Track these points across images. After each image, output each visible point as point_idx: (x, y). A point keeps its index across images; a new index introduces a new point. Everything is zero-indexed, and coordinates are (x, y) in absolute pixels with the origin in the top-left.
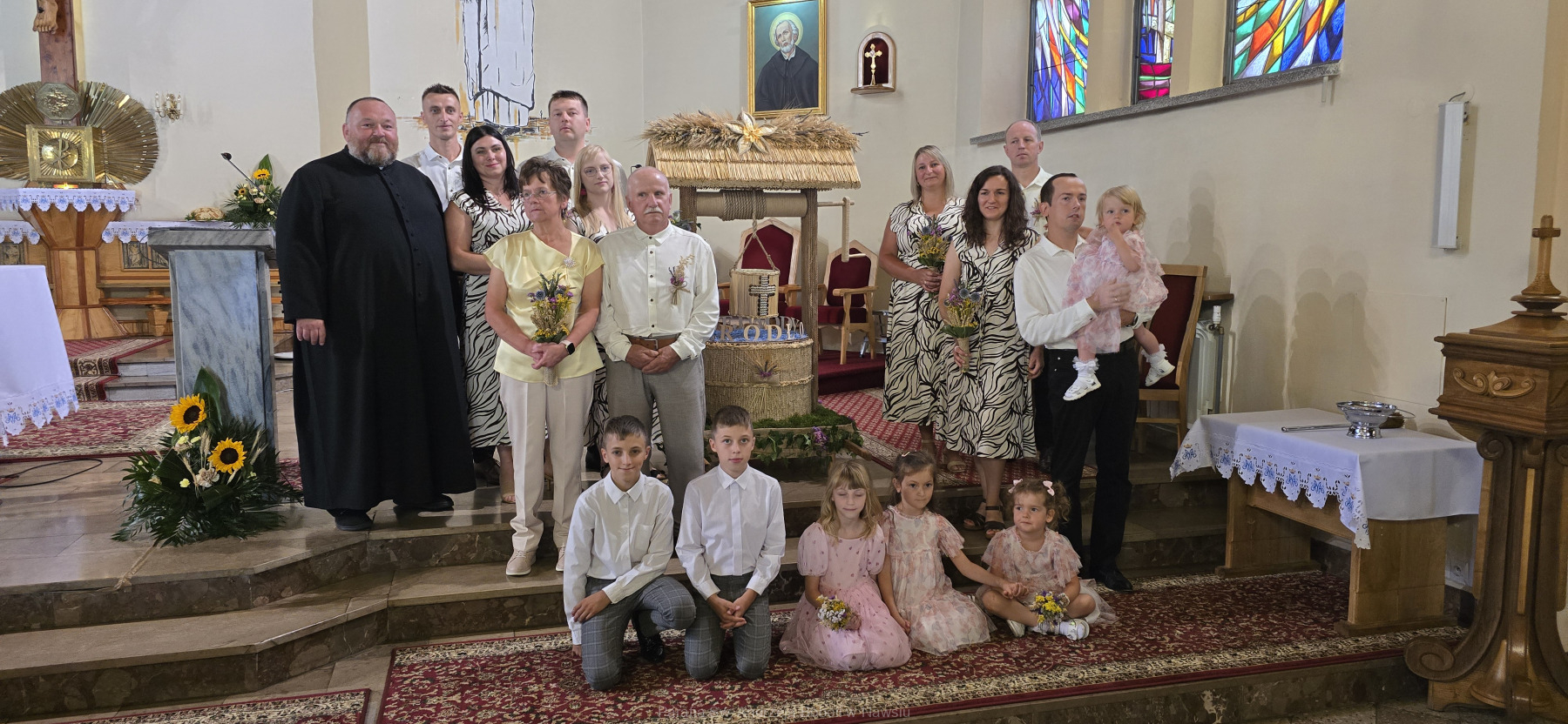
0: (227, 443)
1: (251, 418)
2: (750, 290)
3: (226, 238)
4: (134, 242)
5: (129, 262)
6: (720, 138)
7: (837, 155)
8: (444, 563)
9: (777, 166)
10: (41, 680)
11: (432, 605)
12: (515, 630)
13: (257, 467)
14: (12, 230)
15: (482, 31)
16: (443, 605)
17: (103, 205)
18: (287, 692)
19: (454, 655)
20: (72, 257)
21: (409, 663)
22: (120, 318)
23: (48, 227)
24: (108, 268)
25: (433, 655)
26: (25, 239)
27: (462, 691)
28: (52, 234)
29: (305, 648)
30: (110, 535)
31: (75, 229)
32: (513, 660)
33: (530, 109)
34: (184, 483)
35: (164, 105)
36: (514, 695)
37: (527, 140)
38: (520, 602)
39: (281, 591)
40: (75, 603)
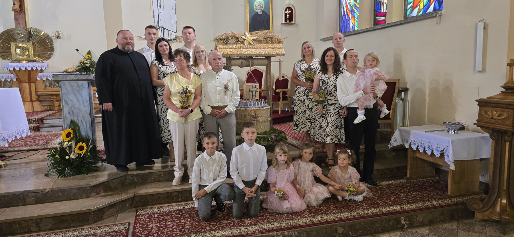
0: (81, 144)
1: (88, 136)
2: (250, 90)
3: (78, 77)
4: (47, 80)
5: (46, 86)
6: (238, 40)
7: (277, 45)
8: (152, 181)
9: (257, 49)
10: (23, 222)
11: (149, 195)
12: (176, 202)
13: (90, 152)
14: (7, 77)
15: (159, 8)
16: (153, 195)
17: (36, 68)
18: (103, 224)
19: (157, 211)
20: (27, 85)
21: (142, 214)
22: (44, 105)
23: (19, 76)
24: (39, 88)
25: (150, 211)
26: (12, 80)
27: (160, 222)
28: (20, 78)
29: (108, 210)
30: (43, 175)
31: (28, 76)
32: (176, 212)
33: (175, 33)
34: (67, 157)
35: (56, 34)
36: (177, 223)
37: (175, 43)
38: (177, 193)
39: (100, 191)
40: (33, 197)
